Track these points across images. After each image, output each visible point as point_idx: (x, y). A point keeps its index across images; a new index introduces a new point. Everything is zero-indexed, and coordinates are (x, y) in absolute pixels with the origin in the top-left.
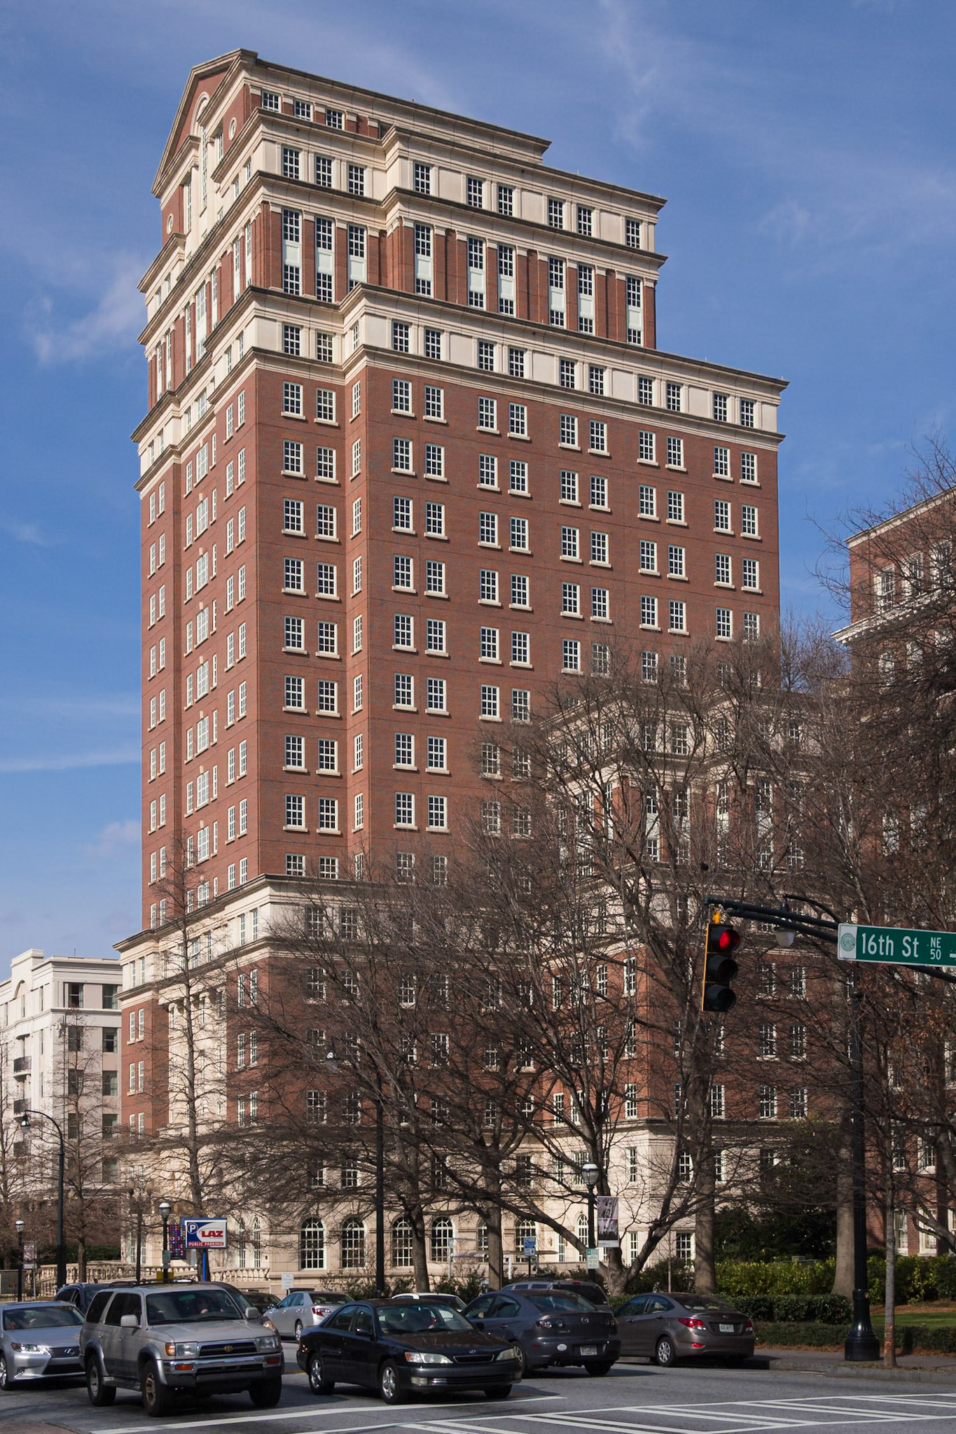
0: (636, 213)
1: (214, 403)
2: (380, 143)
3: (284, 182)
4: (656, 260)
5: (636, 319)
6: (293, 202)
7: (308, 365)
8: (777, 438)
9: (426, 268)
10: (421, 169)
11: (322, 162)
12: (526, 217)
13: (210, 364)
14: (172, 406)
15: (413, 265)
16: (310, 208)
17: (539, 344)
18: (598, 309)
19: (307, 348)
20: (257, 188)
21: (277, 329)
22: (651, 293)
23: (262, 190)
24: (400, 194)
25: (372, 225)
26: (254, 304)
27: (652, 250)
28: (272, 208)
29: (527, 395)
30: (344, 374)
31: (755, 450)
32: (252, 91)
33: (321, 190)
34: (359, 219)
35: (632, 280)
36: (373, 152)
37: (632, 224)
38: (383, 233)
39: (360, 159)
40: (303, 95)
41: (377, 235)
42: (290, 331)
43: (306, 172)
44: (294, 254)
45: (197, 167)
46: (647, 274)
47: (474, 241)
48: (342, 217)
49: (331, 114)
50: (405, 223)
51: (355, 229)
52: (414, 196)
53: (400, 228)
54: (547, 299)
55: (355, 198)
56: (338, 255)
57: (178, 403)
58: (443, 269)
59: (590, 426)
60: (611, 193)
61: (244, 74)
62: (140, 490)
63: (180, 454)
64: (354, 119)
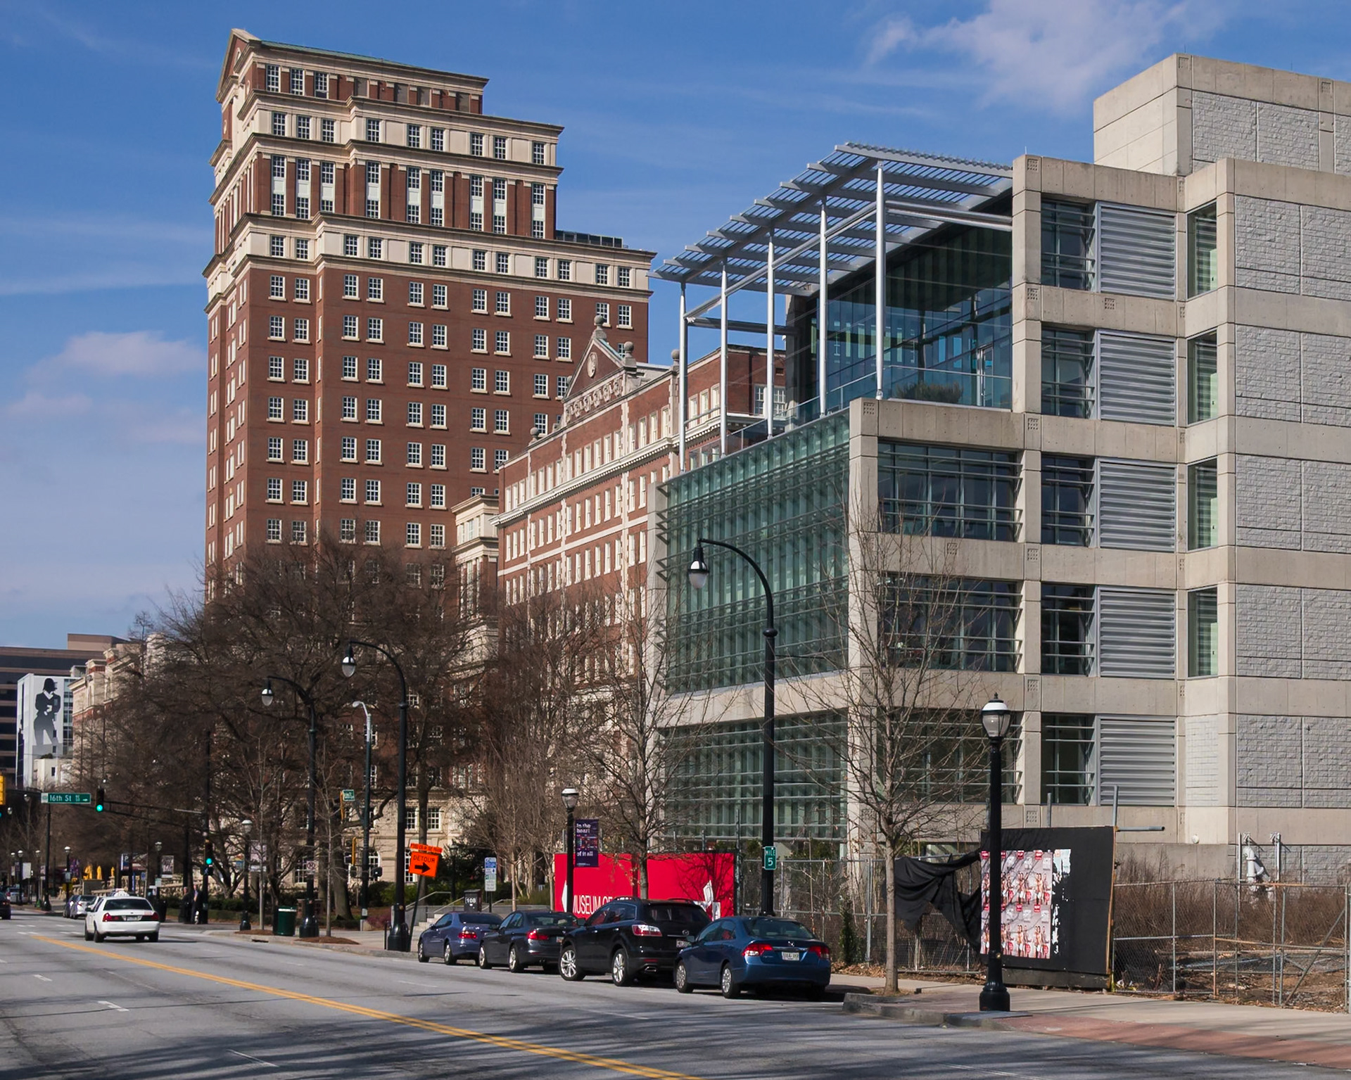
0: (540, 137)
1: (236, 277)
2: (345, 104)
3: (275, 138)
4: (555, 171)
5: (540, 213)
6: (279, 150)
7: (289, 263)
8: (647, 294)
9: (375, 192)
10: (372, 123)
11: (303, 120)
12: (453, 151)
13: (233, 250)
14: (220, 264)
15: (365, 190)
16: (292, 154)
17: (457, 242)
18: (509, 210)
19: (288, 251)
20: (254, 144)
21: (266, 239)
22: (553, 195)
23: (257, 144)
24: (356, 143)
25: (339, 161)
26: (249, 224)
27: (553, 164)
28: (264, 156)
29: (447, 278)
30: (316, 267)
31: (630, 303)
32: (258, 66)
33: (301, 141)
34: (329, 157)
35: (537, 186)
36: (341, 110)
37: (537, 146)
38: (347, 165)
39: (330, 115)
40: (296, 64)
41: (343, 167)
42: (276, 240)
43: (290, 131)
44: (280, 186)
45: (237, 97)
46: (548, 181)
47: (412, 169)
48: (316, 157)
49: (317, 78)
50: (360, 163)
51: (326, 164)
52: (368, 144)
53: (356, 165)
54: (469, 206)
55: (326, 144)
56: (313, 184)
57: (225, 262)
58: (388, 192)
59: (496, 295)
60: (520, 126)
61: (252, 54)
62: (208, 312)
63: (225, 299)
64: (336, 77)
